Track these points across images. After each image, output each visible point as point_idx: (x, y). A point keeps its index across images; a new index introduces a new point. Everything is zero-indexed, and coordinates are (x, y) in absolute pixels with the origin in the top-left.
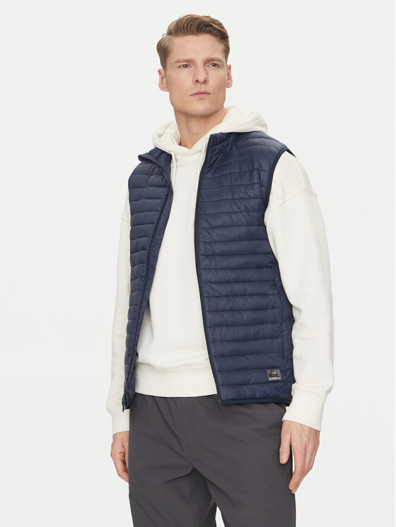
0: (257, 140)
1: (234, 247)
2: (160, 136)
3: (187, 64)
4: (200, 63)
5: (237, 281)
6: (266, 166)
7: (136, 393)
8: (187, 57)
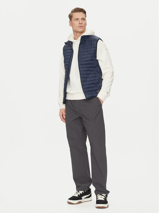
0: (93, 37)
1: (88, 62)
2: (69, 38)
3: (77, 19)
4: (80, 19)
5: (88, 71)
6: (95, 43)
7: (66, 100)
8: (77, 18)
